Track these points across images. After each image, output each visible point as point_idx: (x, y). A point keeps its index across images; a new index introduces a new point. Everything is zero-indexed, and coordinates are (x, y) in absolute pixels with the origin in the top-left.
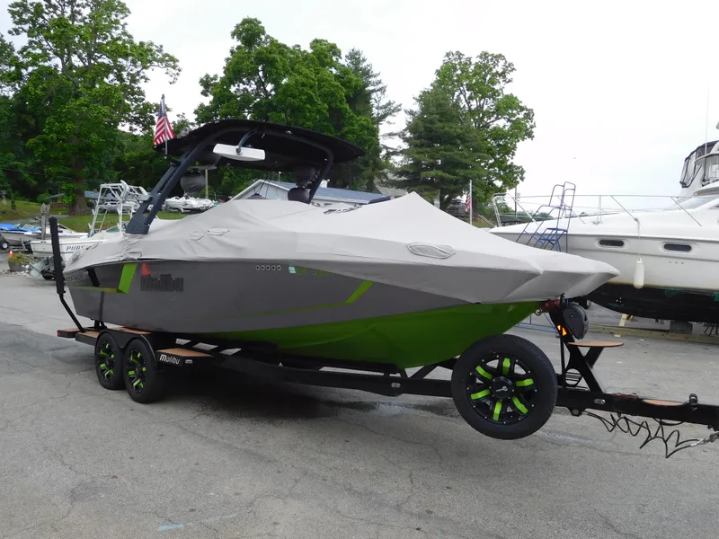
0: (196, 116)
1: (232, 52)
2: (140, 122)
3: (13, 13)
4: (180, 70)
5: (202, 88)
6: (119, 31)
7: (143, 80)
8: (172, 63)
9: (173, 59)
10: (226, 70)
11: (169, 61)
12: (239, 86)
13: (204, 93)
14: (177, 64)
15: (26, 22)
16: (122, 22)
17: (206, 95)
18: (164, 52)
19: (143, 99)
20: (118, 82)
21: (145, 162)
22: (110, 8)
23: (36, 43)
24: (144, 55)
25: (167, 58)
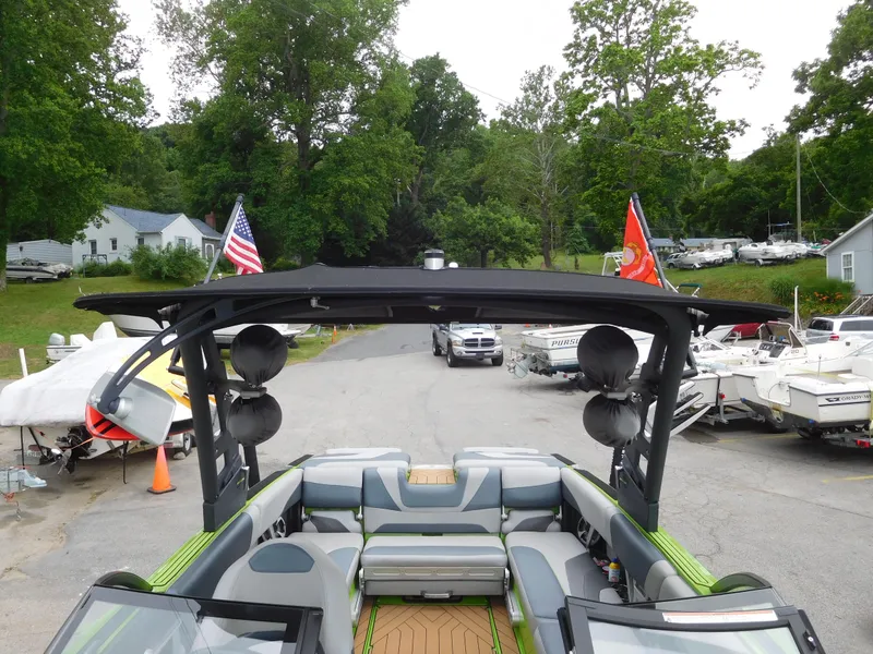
0: (788, 125)
1: (840, 18)
2: (711, 148)
3: (567, 56)
4: (762, 67)
5: (797, 83)
6: (681, 40)
7: (714, 93)
8: (752, 60)
9: (752, 55)
10: (832, 47)
11: (749, 58)
12: (856, 65)
13: (800, 90)
14: (759, 59)
15: (580, 61)
16: (684, 26)
17: (803, 92)
18: (740, 49)
19: (714, 118)
20: (685, 103)
21: (719, 198)
22: (671, 12)
23: (589, 82)
24: (713, 60)
25: (745, 56)
